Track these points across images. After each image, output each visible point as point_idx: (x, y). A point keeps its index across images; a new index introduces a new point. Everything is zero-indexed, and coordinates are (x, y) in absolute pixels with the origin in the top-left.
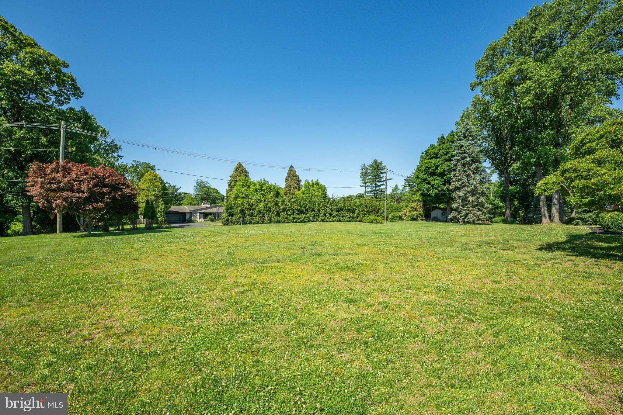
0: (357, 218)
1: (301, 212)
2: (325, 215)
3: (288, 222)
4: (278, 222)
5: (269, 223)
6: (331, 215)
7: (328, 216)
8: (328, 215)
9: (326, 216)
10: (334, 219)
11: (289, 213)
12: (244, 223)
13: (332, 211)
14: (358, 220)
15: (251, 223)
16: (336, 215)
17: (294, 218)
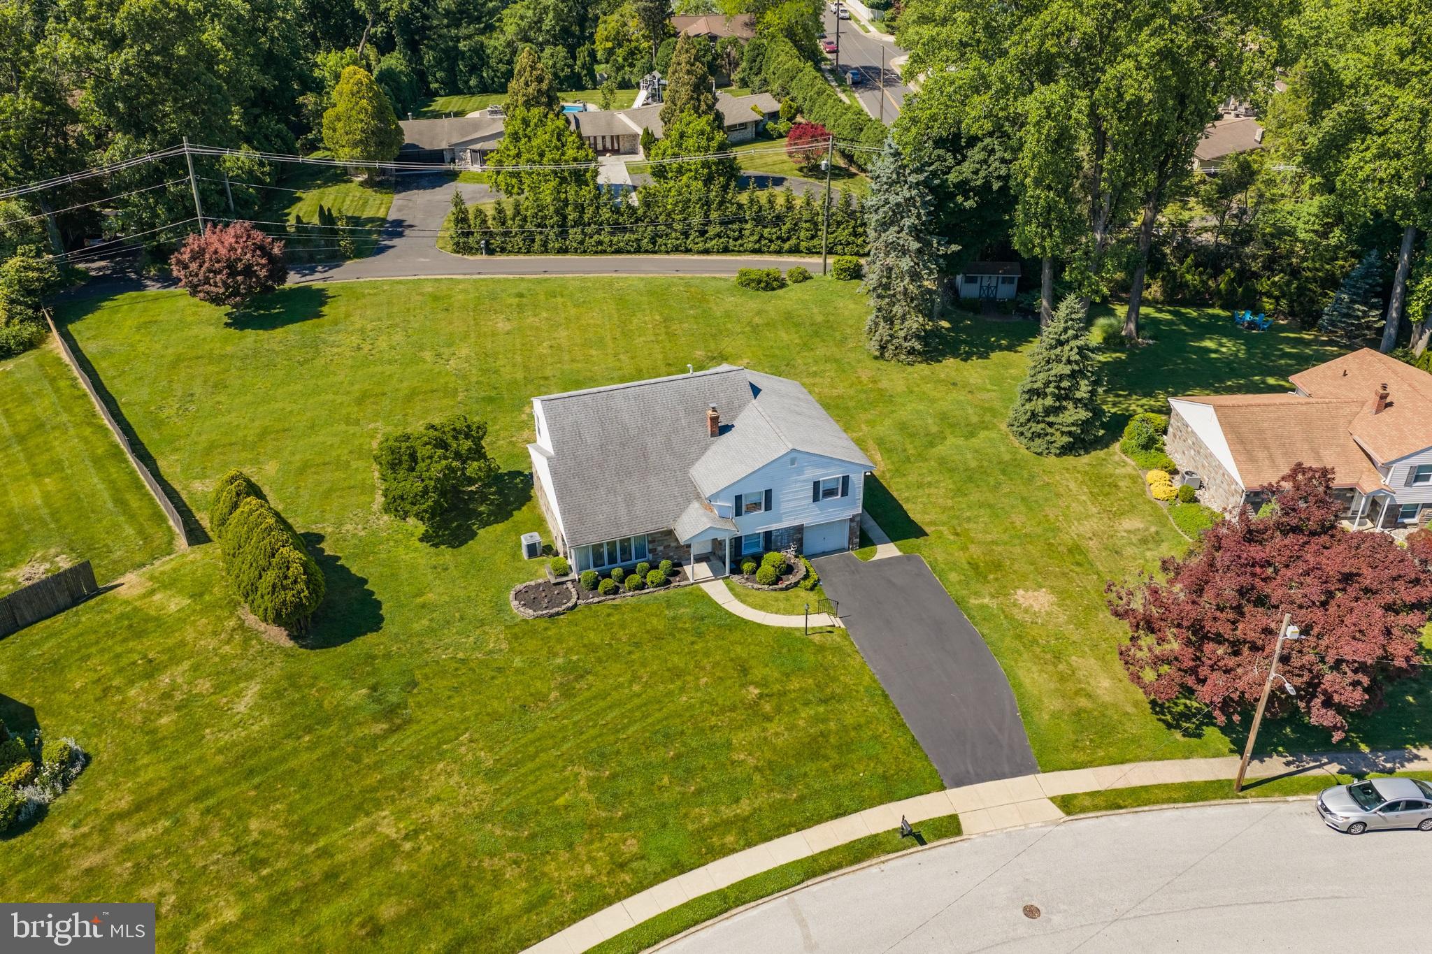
0: (784, 241)
1: (618, 229)
2: (686, 234)
3: (585, 252)
4: (564, 251)
5: (542, 252)
6: (703, 233)
7: (692, 237)
8: (693, 235)
9: (687, 238)
10: (709, 245)
11: (588, 230)
12: (491, 252)
13: (708, 223)
14: (786, 246)
15: (503, 250)
16: (719, 236)
17: (600, 243)
